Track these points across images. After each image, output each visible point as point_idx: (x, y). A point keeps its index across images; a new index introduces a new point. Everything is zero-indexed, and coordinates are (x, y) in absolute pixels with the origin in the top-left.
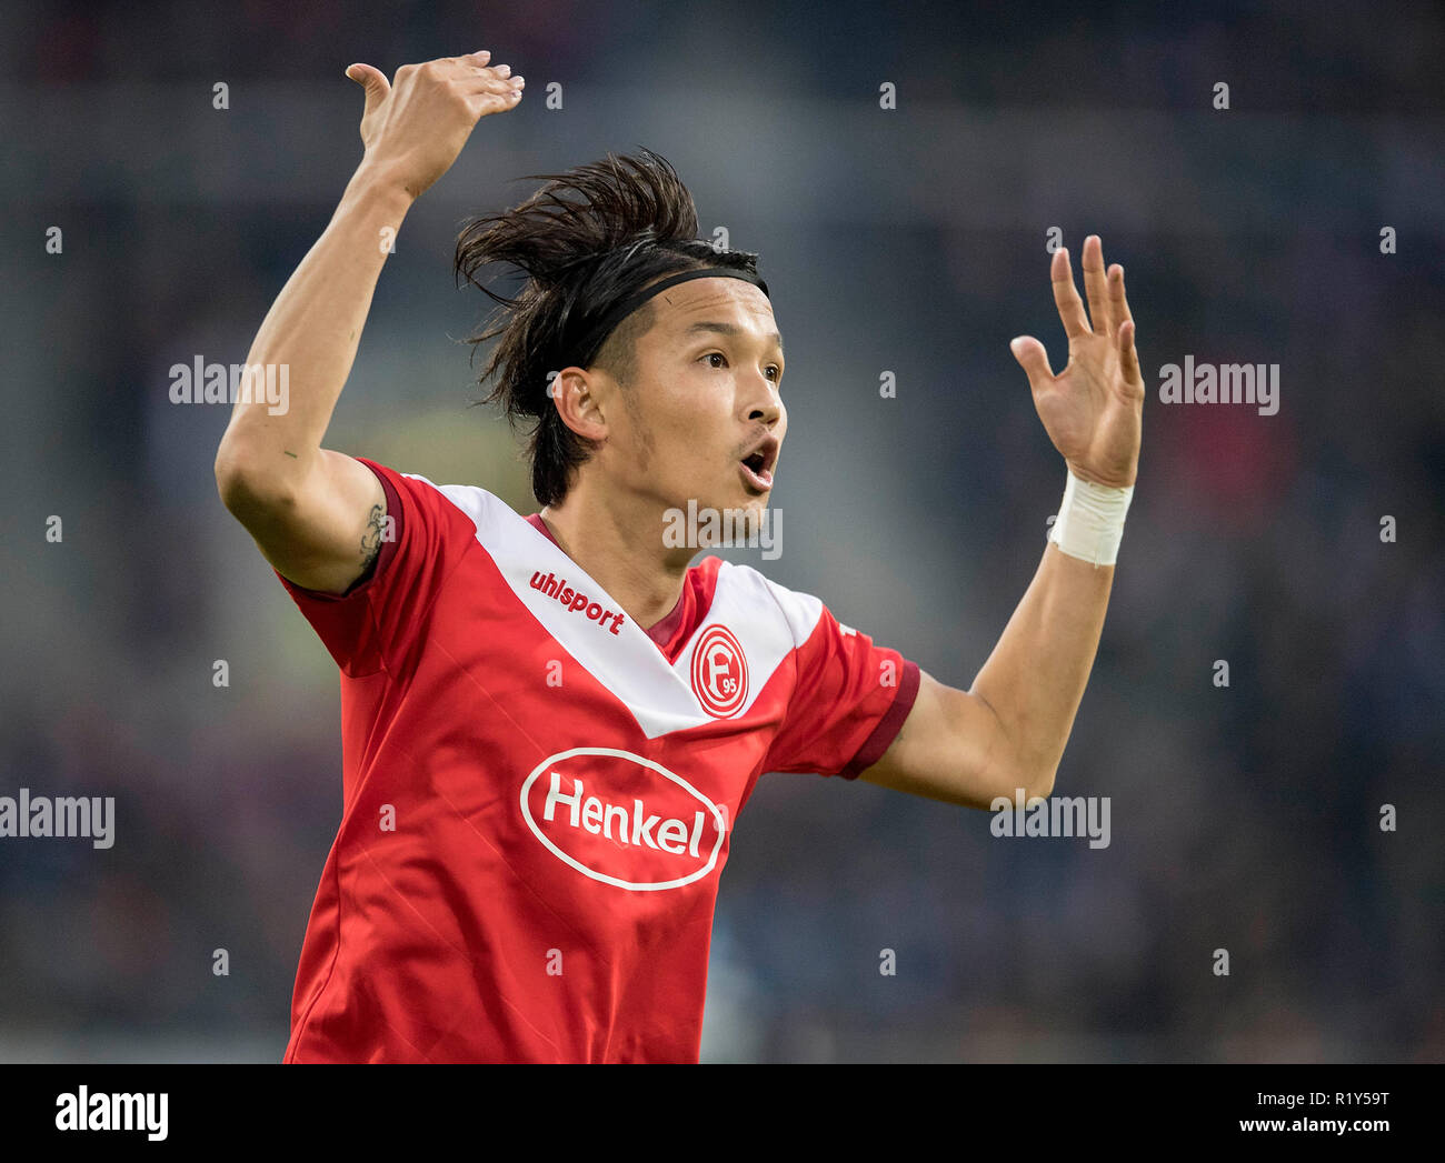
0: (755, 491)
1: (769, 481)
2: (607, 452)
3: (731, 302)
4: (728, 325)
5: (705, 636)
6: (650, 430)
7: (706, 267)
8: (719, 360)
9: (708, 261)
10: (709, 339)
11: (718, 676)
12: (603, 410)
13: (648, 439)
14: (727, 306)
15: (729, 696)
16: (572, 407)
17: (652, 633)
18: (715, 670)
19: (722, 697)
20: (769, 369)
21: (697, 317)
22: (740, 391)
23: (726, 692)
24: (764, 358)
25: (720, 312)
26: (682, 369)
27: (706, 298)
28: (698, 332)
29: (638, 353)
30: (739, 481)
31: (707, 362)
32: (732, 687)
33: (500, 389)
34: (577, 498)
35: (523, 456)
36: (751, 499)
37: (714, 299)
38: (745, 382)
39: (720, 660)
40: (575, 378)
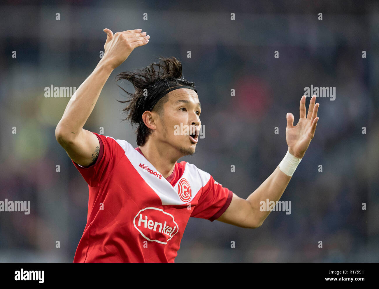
0: (193, 143)
1: (197, 140)
2: (156, 133)
3: (188, 95)
4: (187, 101)
5: (181, 181)
6: (167, 128)
7: (181, 86)
8: (184, 109)
9: (182, 84)
10: (182, 104)
11: (184, 191)
12: (155, 122)
13: (166, 130)
14: (187, 96)
15: (187, 197)
16: (147, 121)
17: (167, 179)
18: (184, 190)
19: (185, 197)
20: (197, 112)
21: (178, 99)
22: (190, 117)
23: (186, 195)
24: (196, 109)
25: (184, 97)
26: (175, 112)
27: (181, 94)
28: (179, 103)
29: (164, 108)
30: (189, 140)
31: (182, 110)
32: (188, 195)
33: (129, 116)
34: (148, 144)
35: (135, 133)
36: (192, 145)
37: (183, 94)
38: (191, 115)
39: (185, 187)
40: (148, 114)
